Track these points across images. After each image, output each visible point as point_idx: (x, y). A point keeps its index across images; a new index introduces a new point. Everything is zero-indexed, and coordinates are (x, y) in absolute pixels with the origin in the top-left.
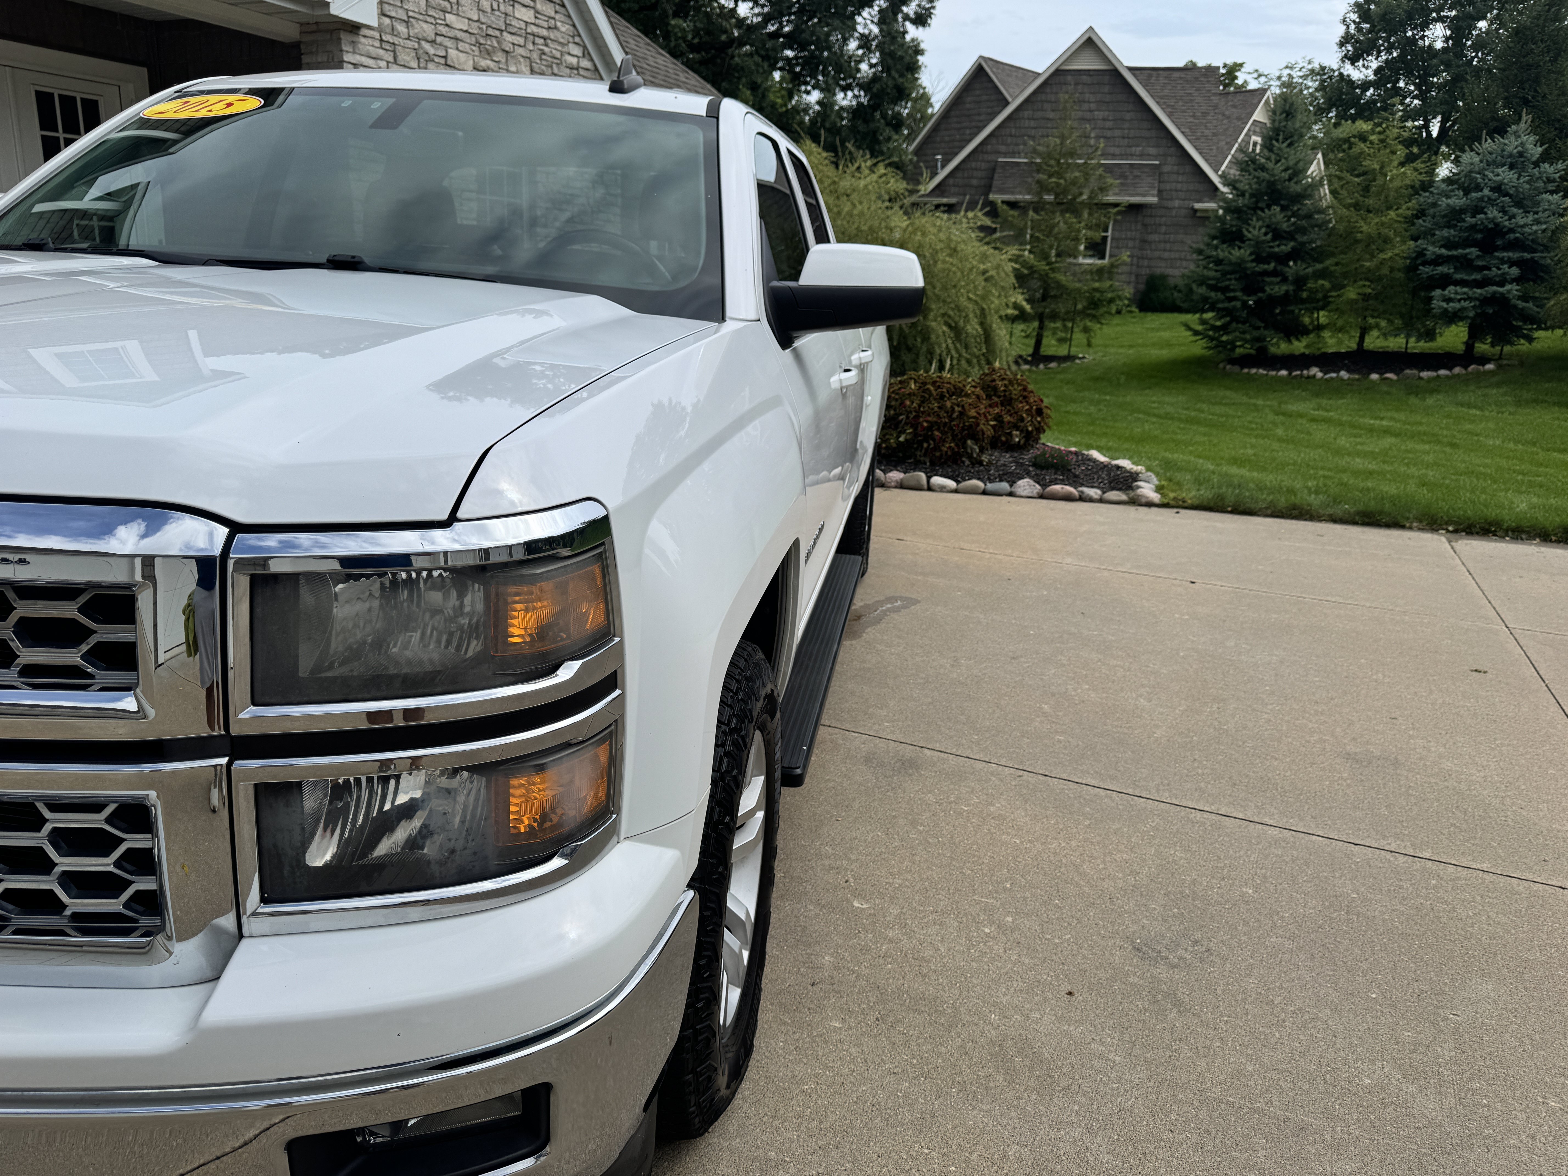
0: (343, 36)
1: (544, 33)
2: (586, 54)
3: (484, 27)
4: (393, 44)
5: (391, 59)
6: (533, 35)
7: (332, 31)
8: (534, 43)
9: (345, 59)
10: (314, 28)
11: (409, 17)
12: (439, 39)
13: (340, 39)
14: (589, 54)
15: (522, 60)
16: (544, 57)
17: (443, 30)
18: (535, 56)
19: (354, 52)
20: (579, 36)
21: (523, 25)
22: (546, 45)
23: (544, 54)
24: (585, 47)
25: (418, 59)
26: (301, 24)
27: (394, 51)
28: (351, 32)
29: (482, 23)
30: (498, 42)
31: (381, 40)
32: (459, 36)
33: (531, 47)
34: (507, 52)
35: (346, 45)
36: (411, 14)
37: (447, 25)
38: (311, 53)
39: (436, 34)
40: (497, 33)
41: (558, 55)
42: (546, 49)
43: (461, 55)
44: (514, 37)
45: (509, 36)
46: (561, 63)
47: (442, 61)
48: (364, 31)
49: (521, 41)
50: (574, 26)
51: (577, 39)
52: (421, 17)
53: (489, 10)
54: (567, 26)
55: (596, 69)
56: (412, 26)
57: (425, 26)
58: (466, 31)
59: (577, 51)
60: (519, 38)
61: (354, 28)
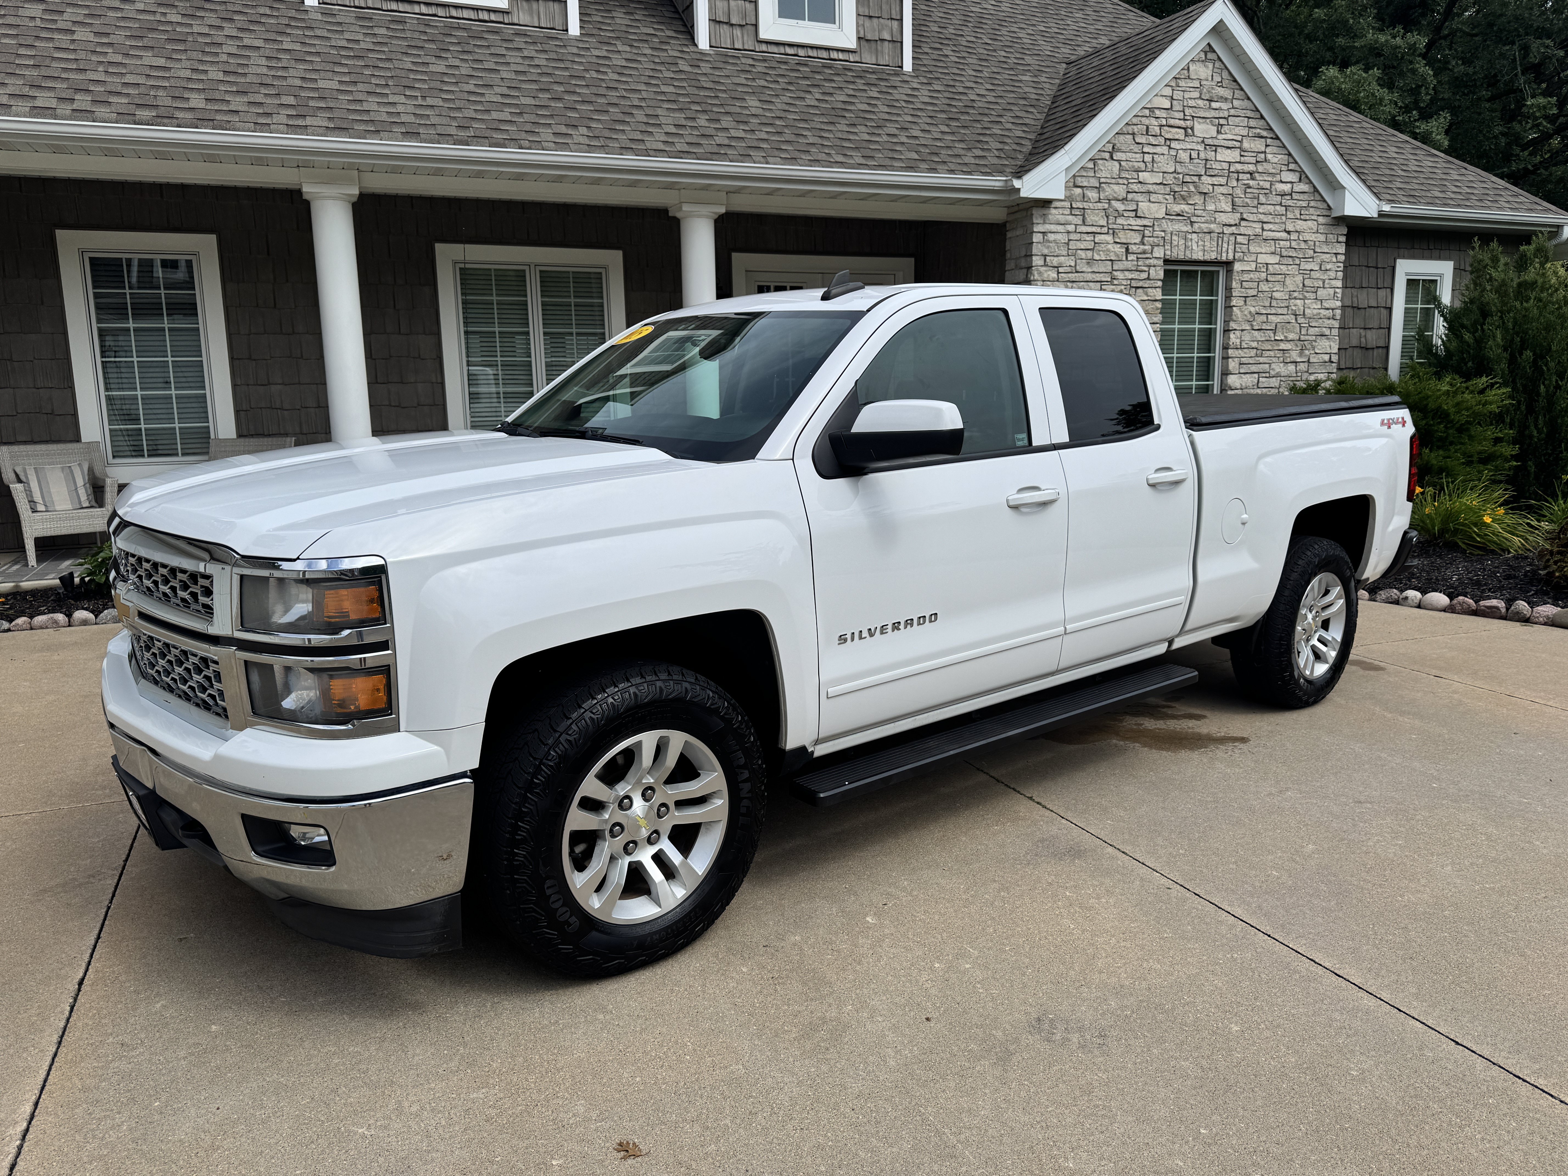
0: (1036, 212)
1: (1252, 168)
2: (1303, 177)
3: (1181, 176)
4: (1084, 209)
5: (1080, 222)
6: (1238, 172)
7: (1027, 209)
8: (1238, 180)
9: (1035, 230)
10: (1016, 209)
11: (1100, 183)
12: (1130, 196)
13: (1032, 214)
14: (1307, 177)
15: (1222, 198)
16: (1248, 190)
17: (1135, 187)
18: (1239, 192)
19: (1044, 223)
20: (1296, 162)
21: (1225, 166)
22: (1253, 179)
23: (1250, 187)
24: (1302, 172)
25: (1107, 217)
26: (1008, 207)
27: (1083, 215)
28: (1043, 207)
29: (1178, 173)
30: (1195, 187)
31: (1072, 208)
32: (1152, 190)
33: (1235, 183)
34: (1205, 193)
35: (1037, 218)
36: (1102, 180)
37: (1140, 182)
38: (1013, 229)
39: (1128, 192)
40: (1196, 179)
41: (1267, 185)
42: (1251, 183)
43: (1152, 205)
44: (1214, 179)
45: (1209, 178)
46: (1271, 192)
47: (1133, 214)
48: (1055, 204)
49: (1223, 181)
50: (1290, 154)
51: (1292, 166)
52: (1113, 181)
53: (1188, 160)
54: (1280, 157)
55: (1316, 190)
56: (1104, 190)
57: (1116, 187)
58: (1161, 184)
59: (1292, 177)
60: (1220, 179)
61: (1045, 203)
